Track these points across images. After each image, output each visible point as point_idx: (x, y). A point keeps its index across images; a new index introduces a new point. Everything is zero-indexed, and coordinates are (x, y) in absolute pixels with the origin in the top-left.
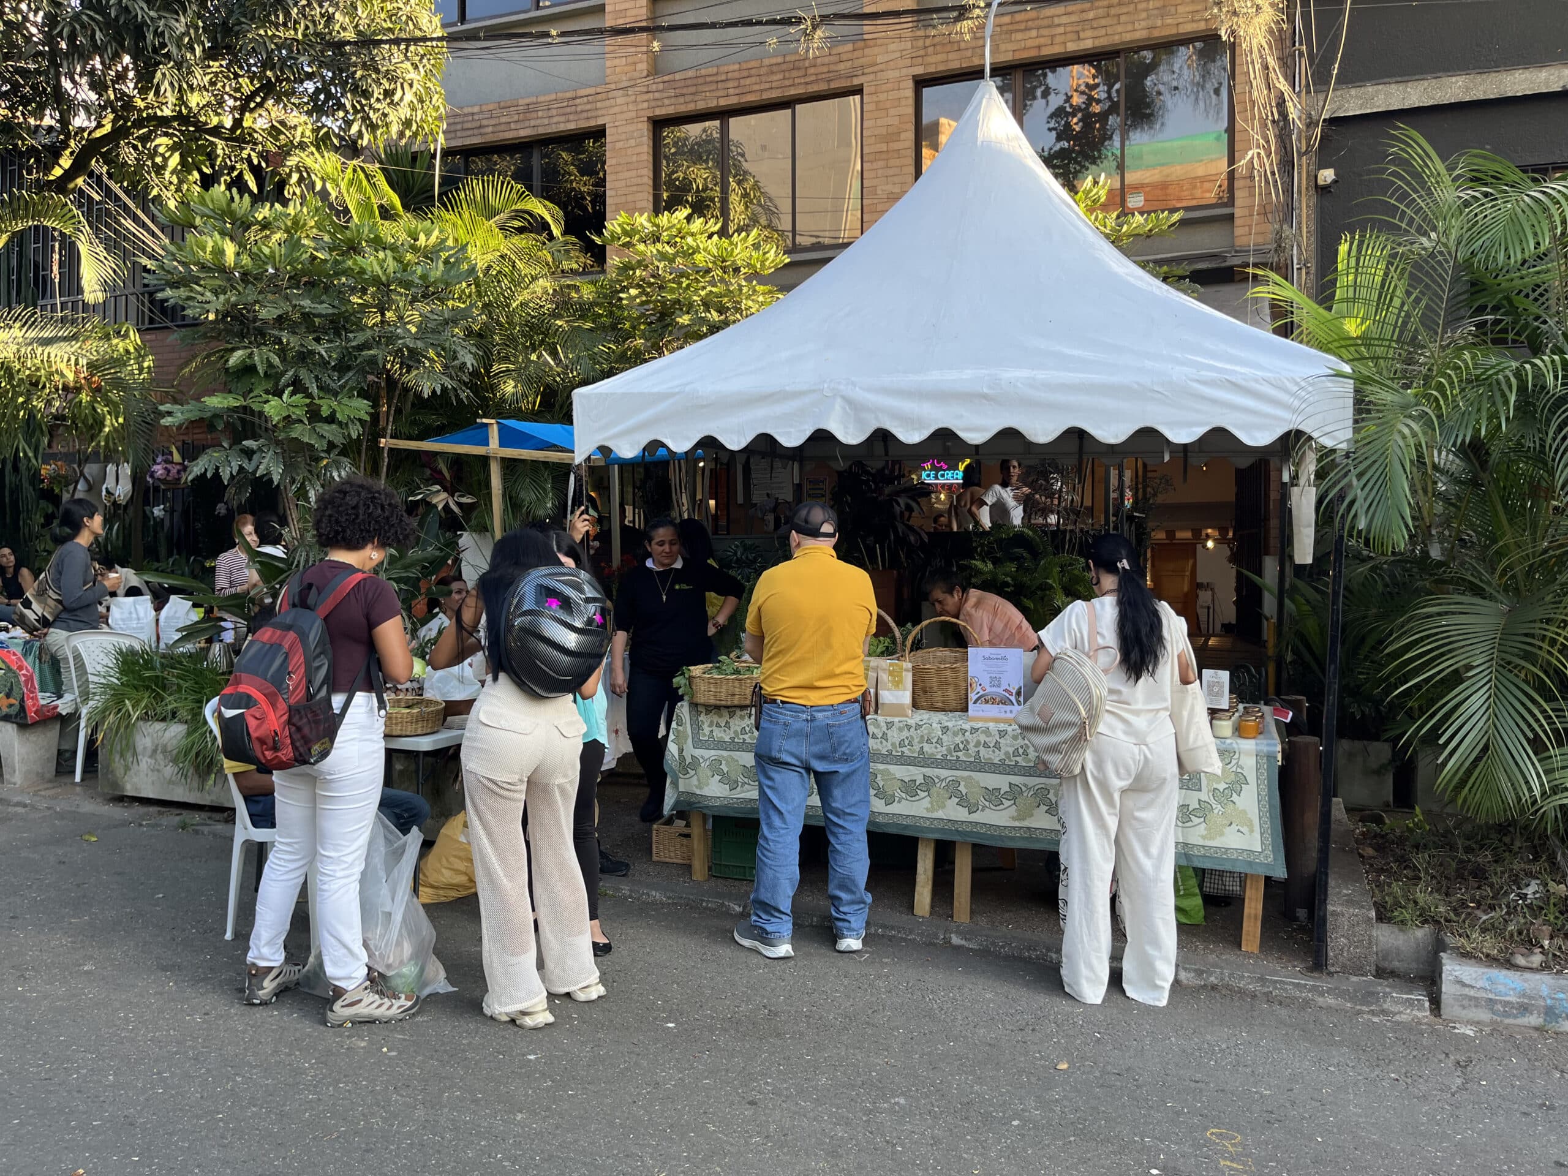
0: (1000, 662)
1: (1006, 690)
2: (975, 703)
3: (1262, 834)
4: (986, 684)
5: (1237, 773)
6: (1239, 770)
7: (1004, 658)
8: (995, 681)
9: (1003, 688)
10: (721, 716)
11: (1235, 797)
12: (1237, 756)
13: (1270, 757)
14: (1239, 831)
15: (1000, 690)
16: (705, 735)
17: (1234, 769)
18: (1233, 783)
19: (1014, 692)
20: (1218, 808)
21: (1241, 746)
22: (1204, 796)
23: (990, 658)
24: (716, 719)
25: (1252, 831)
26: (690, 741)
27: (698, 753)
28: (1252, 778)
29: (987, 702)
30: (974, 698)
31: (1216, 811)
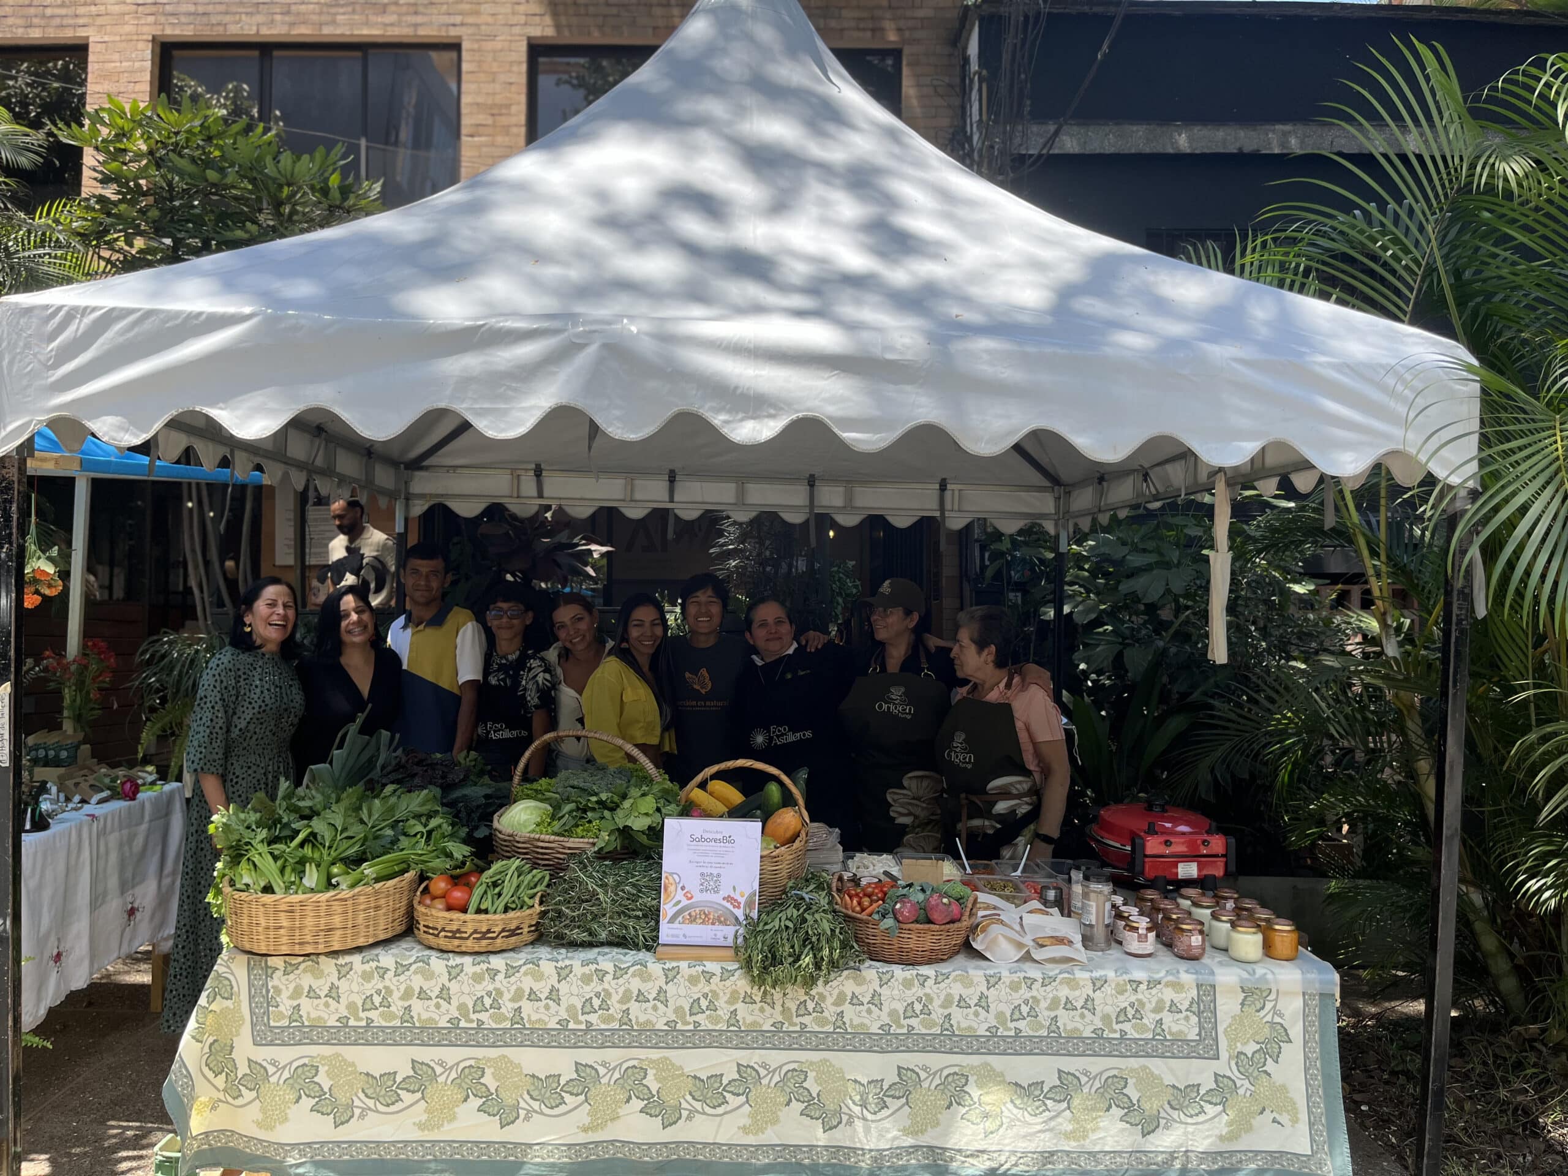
0: (719, 847)
1: (728, 899)
2: (672, 920)
3: (1311, 1125)
4: (693, 885)
5: (1272, 1023)
6: (1277, 1019)
7: (728, 840)
8: (710, 882)
9: (723, 893)
10: (319, 974)
11: (1270, 1066)
12: (1272, 997)
13: (1324, 996)
14: (1274, 1121)
15: (718, 898)
16: (281, 1016)
17: (1269, 1018)
18: (1268, 1041)
19: (742, 900)
20: (1244, 1085)
21: (1280, 977)
22: (1222, 1066)
23: (702, 839)
24: (307, 981)
25: (1295, 1121)
26: (246, 1029)
27: (263, 1054)
28: (1296, 1031)
29: (692, 920)
30: (670, 913)
31: (1241, 1091)
